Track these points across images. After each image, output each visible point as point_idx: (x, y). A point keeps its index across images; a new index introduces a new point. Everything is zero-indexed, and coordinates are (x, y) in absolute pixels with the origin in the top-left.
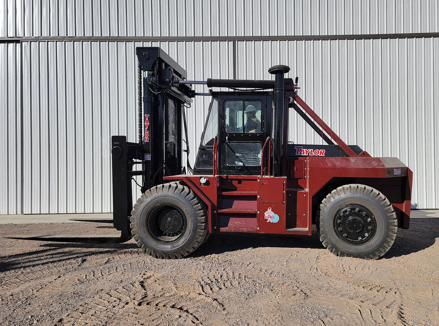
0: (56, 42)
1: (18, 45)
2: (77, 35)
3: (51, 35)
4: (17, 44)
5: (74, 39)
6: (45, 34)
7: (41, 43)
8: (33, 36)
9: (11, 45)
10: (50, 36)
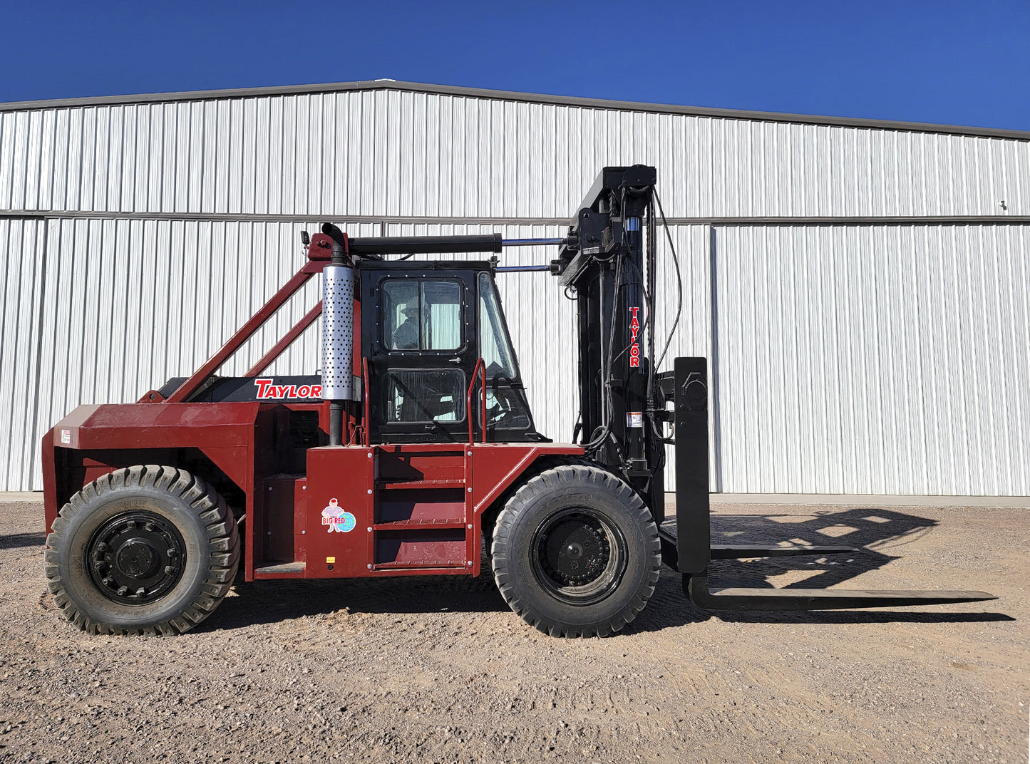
0: (103, 220)
1: (42, 223)
2: (136, 211)
3: (95, 209)
4: (39, 221)
5: (130, 216)
6: (85, 207)
7: (77, 221)
8: (65, 209)
9: (29, 223)
10: (93, 210)
